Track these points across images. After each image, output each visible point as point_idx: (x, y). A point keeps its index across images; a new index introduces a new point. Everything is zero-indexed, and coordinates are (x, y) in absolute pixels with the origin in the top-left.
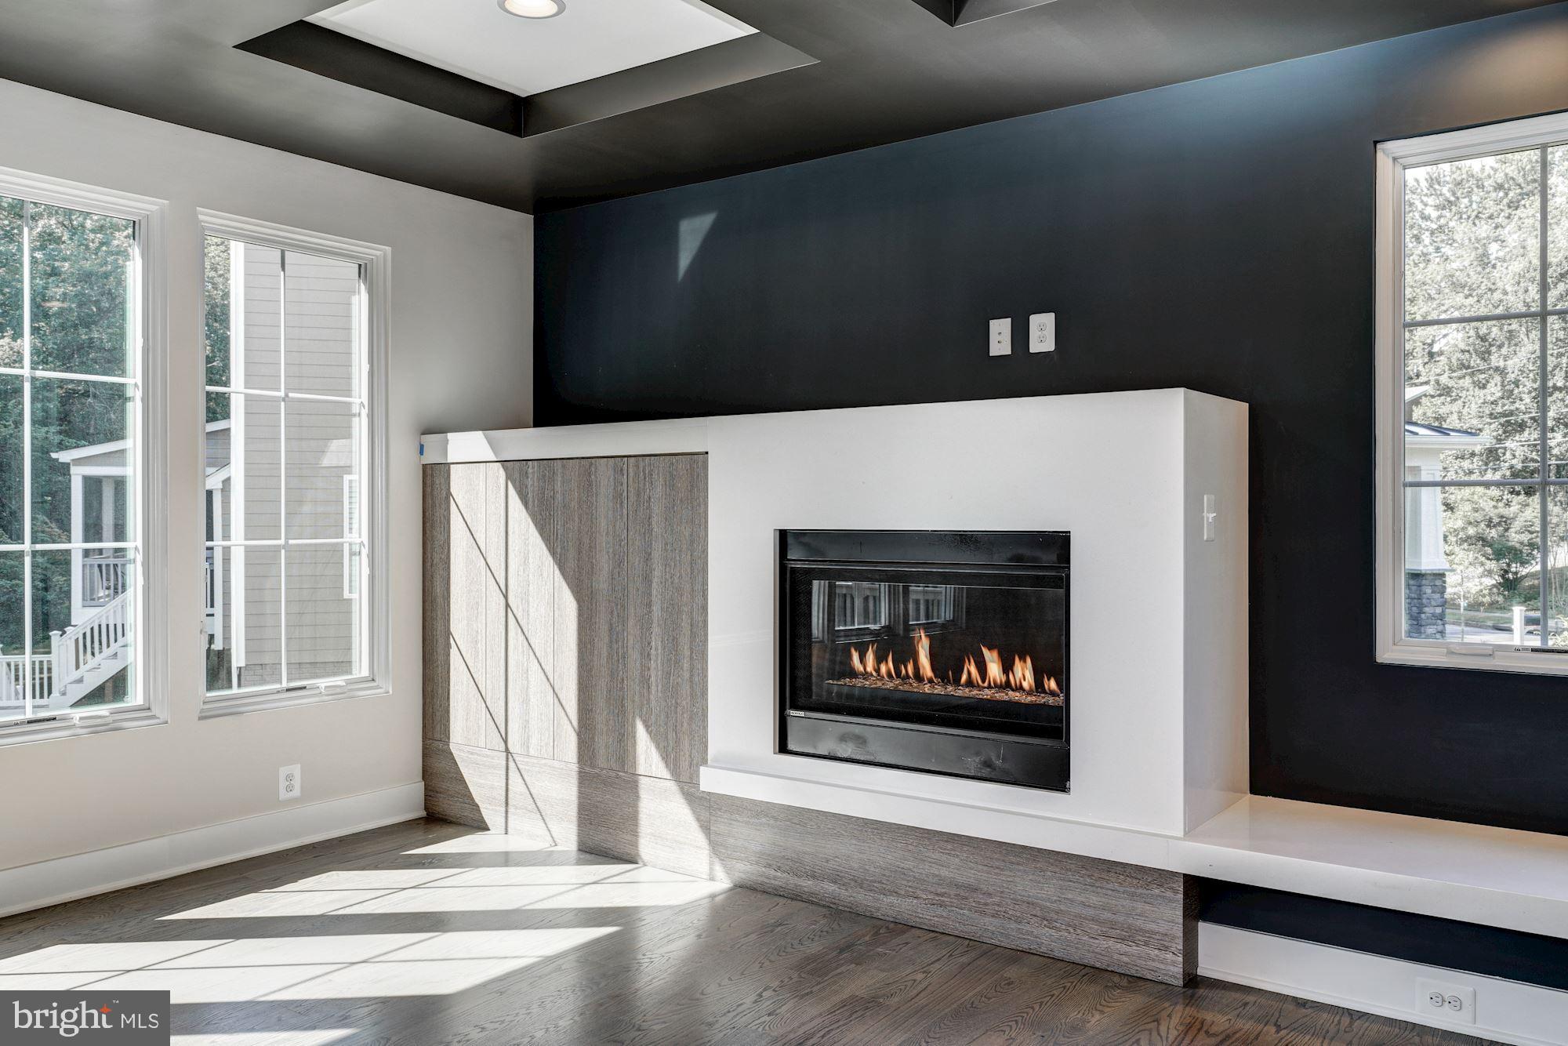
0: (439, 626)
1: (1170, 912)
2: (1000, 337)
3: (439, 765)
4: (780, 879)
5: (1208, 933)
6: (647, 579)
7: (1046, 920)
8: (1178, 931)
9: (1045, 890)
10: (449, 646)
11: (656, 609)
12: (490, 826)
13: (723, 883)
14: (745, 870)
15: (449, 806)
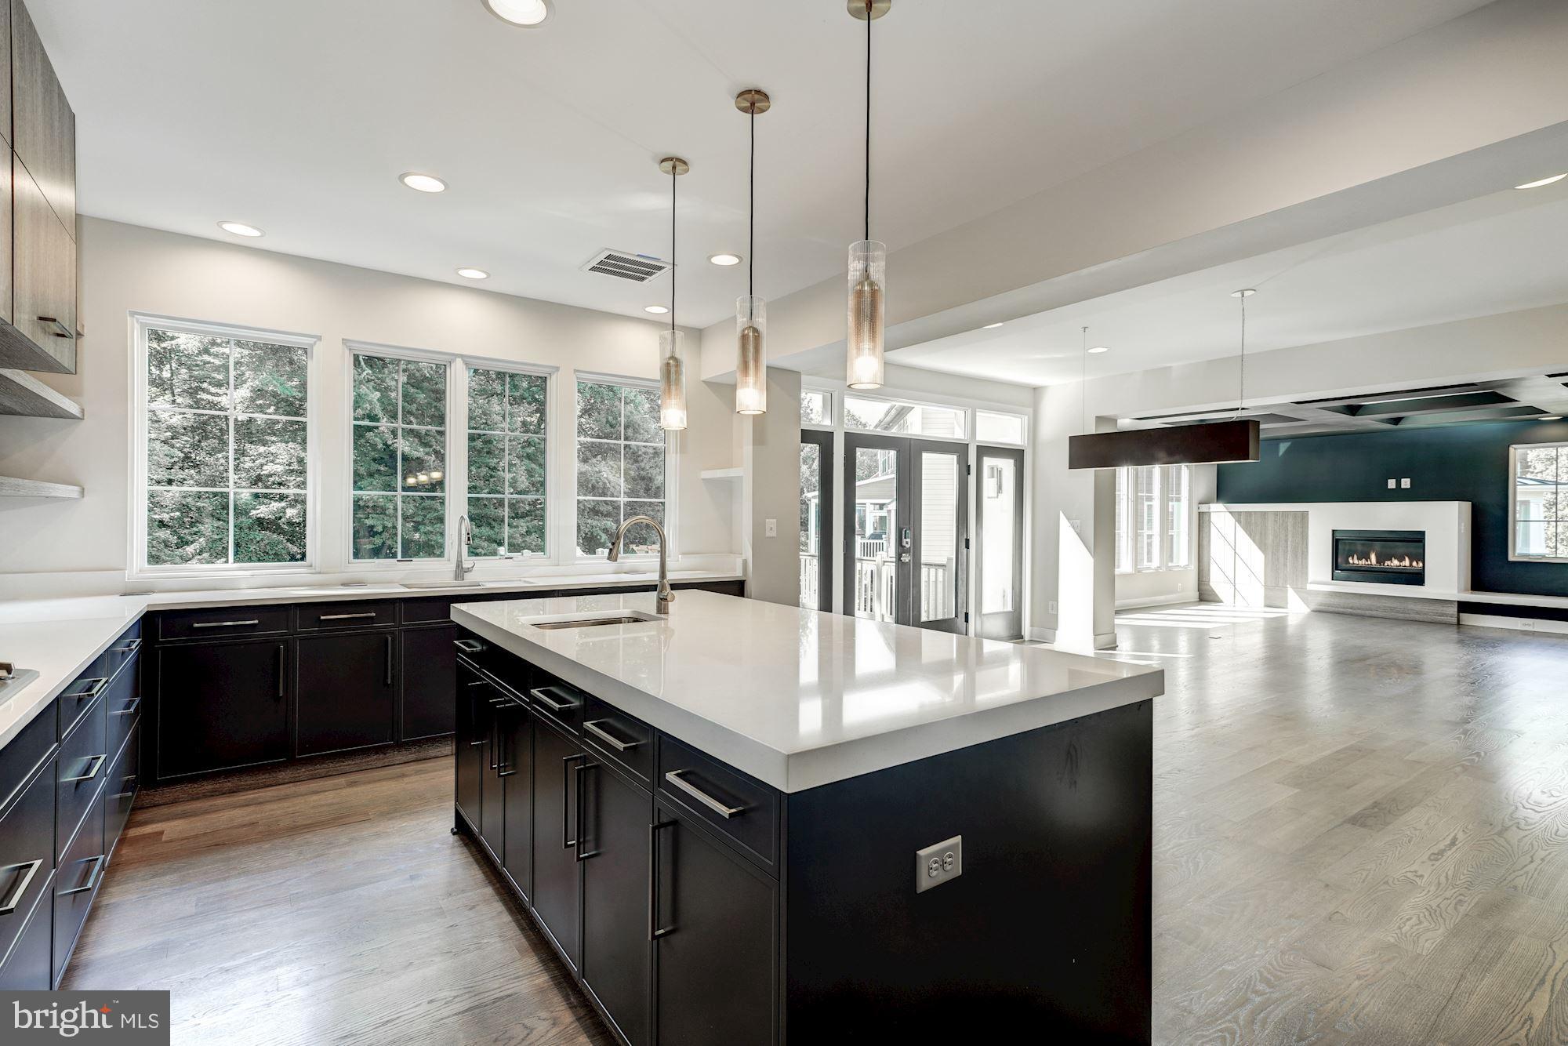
0: (1205, 553)
1: (1454, 609)
2: (1392, 484)
3: (1204, 587)
4: (1323, 608)
5: (1464, 616)
6: (1286, 541)
7: (1417, 613)
8: (1456, 613)
9: (1418, 607)
10: (1210, 559)
11: (1289, 549)
12: (1223, 600)
13: (1309, 610)
14: (1314, 606)
15: (1206, 597)
